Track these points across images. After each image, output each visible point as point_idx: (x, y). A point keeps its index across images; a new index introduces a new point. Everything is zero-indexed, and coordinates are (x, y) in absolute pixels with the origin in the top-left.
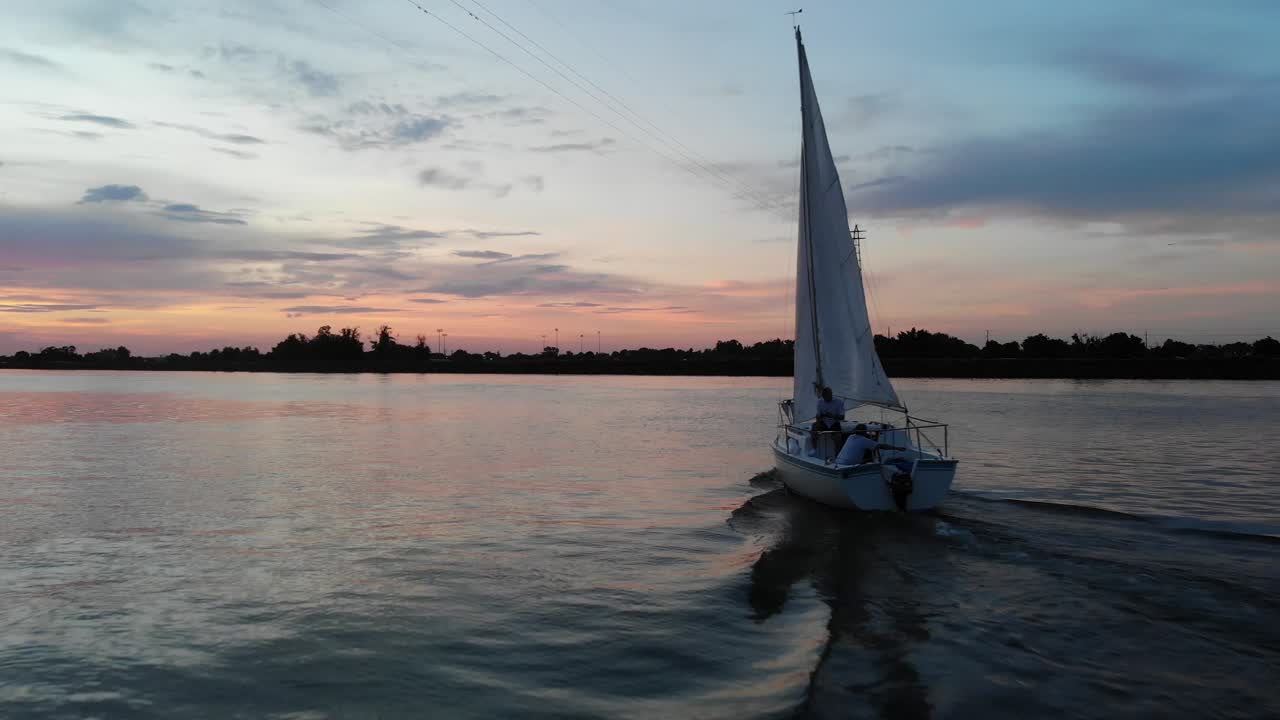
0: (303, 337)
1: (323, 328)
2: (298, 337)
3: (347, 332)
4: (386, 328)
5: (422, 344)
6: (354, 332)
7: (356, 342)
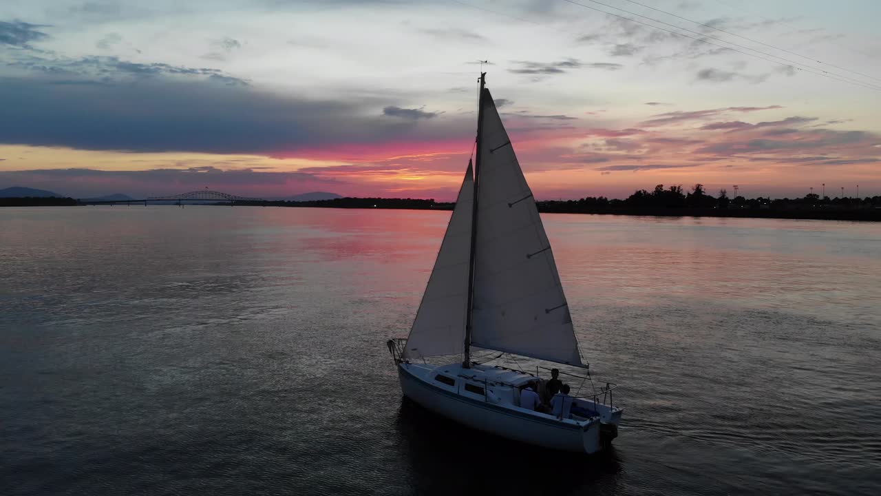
0: (645, 192)
1: (658, 186)
2: (642, 192)
3: (673, 188)
4: (699, 185)
5: (724, 196)
6: (679, 188)
7: (681, 195)
